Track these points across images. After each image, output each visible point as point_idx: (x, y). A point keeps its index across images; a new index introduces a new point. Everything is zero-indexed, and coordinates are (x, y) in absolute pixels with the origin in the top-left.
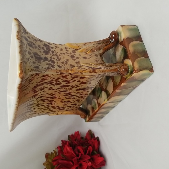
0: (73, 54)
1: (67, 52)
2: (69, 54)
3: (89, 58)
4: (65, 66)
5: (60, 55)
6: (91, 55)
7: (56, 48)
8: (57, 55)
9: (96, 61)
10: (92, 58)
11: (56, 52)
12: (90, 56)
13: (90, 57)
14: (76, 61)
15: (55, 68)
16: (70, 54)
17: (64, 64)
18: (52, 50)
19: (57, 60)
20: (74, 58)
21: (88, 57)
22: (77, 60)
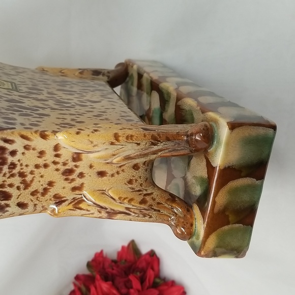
0: (71, 165)
1: (57, 159)
2: (59, 166)
3: (112, 175)
4: (37, 202)
5: (32, 173)
6: (120, 167)
7: (26, 152)
8: (22, 175)
9: (130, 182)
10: (122, 174)
11: (21, 165)
12: (119, 169)
13: (118, 173)
14: (73, 184)
15: (7, 211)
16: (65, 164)
17: (39, 195)
18: (10, 159)
19: (18, 188)
20: (71, 177)
21: (110, 173)
22: (78, 182)
